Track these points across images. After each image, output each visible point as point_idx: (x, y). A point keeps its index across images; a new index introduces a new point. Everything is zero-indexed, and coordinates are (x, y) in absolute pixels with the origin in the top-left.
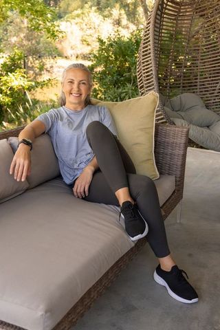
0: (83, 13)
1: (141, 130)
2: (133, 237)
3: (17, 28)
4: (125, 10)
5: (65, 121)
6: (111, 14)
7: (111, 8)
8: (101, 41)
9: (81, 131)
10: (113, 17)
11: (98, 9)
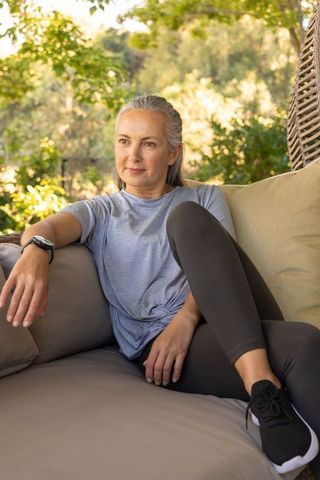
0: (183, 91)
1: (297, 238)
2: (280, 464)
3: (53, 114)
4: (266, 83)
5: (124, 216)
6: (239, 93)
7: (239, 80)
8: (216, 126)
9: (160, 236)
10: (243, 97)
11: (212, 82)
